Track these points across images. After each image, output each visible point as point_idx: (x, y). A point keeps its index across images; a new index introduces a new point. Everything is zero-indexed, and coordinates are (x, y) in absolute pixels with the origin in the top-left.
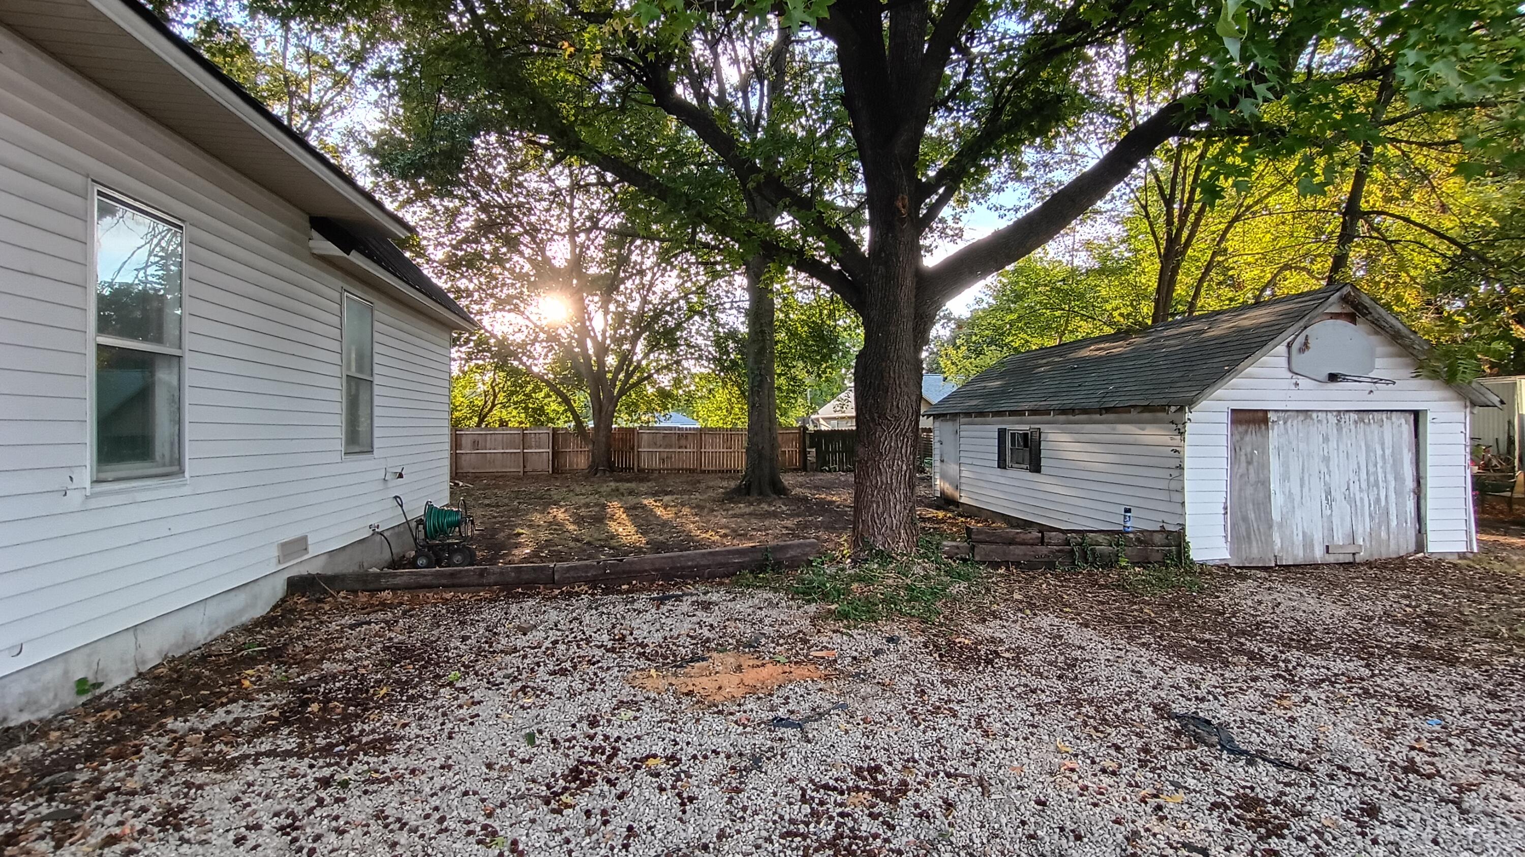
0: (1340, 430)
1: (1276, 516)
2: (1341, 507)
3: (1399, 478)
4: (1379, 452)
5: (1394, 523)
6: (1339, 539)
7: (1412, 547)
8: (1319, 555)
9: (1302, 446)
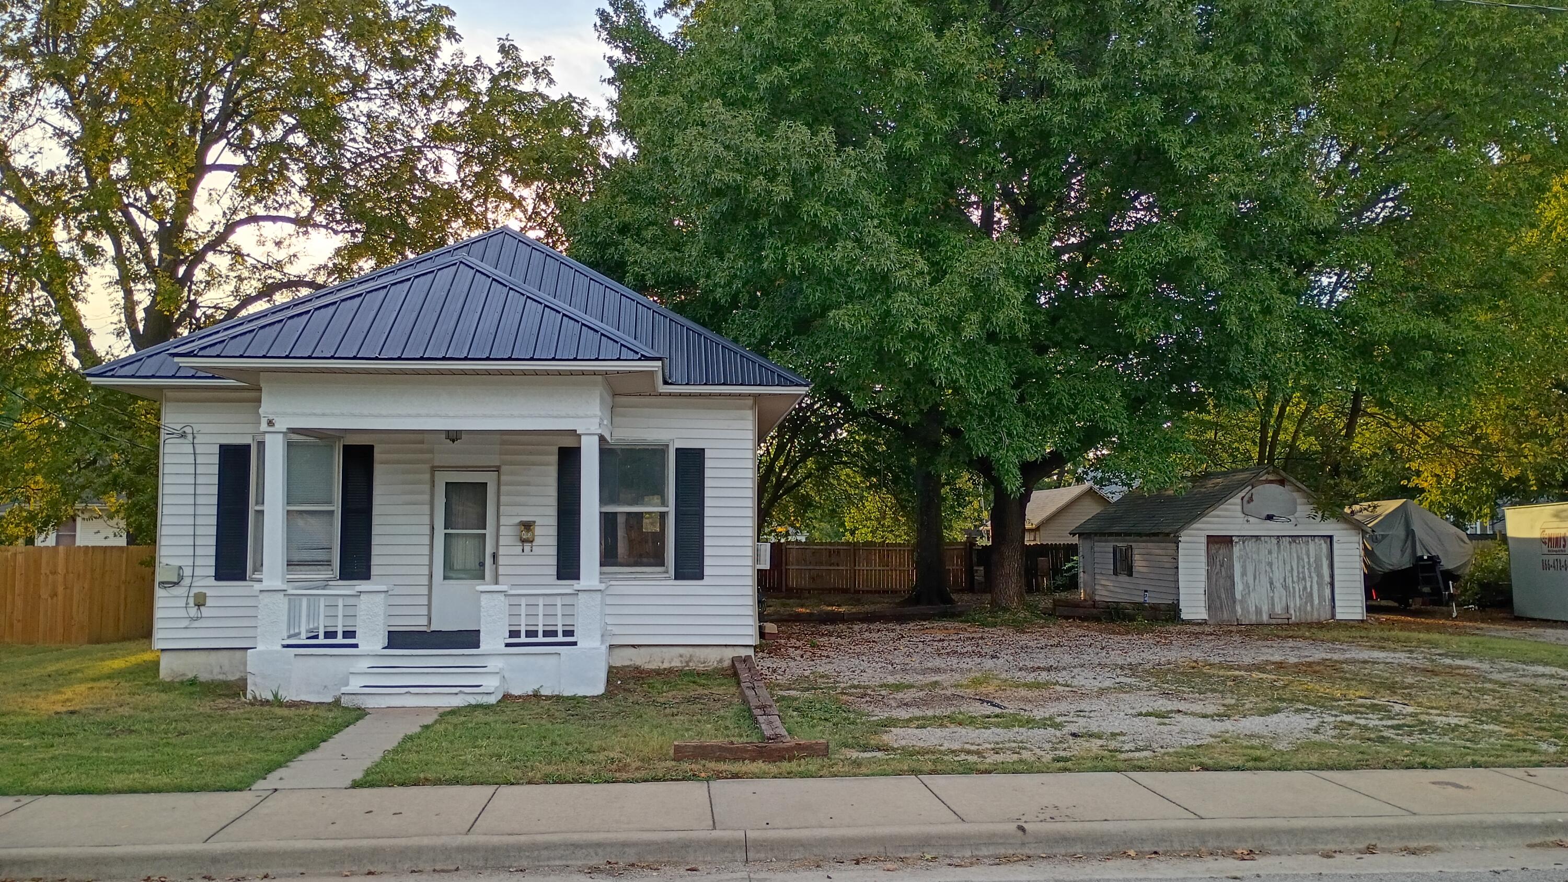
0: (1279, 547)
1: (1238, 596)
2: (1280, 592)
3: (1320, 576)
4: (1306, 560)
5: (1316, 602)
6: (1278, 609)
7: (1329, 616)
8: (1265, 618)
9: (1255, 556)
